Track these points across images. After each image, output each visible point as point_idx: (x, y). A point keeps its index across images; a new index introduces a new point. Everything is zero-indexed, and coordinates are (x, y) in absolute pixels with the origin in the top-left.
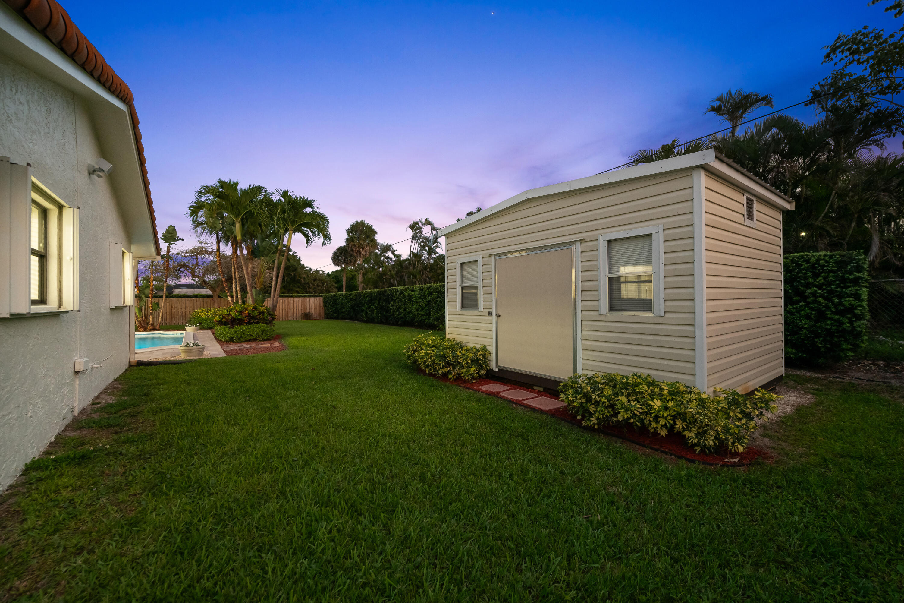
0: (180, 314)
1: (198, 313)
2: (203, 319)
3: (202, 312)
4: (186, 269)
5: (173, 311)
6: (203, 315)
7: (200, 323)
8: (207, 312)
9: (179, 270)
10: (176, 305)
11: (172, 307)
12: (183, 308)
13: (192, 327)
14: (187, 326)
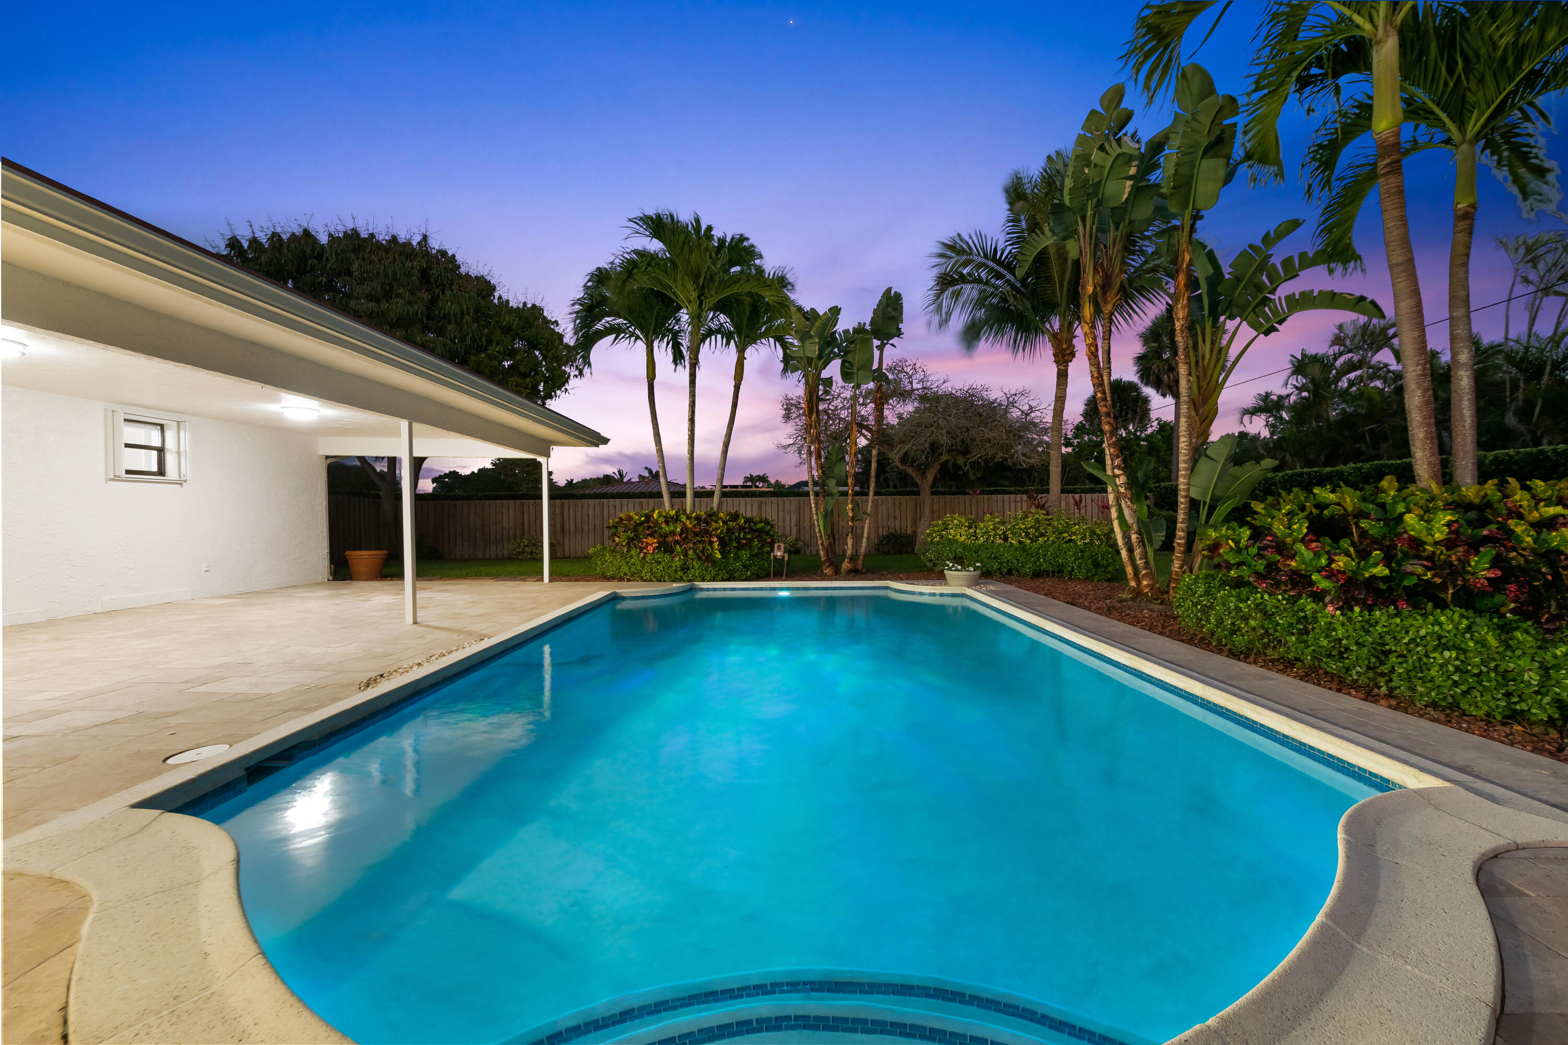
1: (947, 531)
2: (965, 546)
3: (958, 526)
4: (862, 435)
6: (960, 534)
7: (958, 559)
13: (964, 573)
14: (950, 569)
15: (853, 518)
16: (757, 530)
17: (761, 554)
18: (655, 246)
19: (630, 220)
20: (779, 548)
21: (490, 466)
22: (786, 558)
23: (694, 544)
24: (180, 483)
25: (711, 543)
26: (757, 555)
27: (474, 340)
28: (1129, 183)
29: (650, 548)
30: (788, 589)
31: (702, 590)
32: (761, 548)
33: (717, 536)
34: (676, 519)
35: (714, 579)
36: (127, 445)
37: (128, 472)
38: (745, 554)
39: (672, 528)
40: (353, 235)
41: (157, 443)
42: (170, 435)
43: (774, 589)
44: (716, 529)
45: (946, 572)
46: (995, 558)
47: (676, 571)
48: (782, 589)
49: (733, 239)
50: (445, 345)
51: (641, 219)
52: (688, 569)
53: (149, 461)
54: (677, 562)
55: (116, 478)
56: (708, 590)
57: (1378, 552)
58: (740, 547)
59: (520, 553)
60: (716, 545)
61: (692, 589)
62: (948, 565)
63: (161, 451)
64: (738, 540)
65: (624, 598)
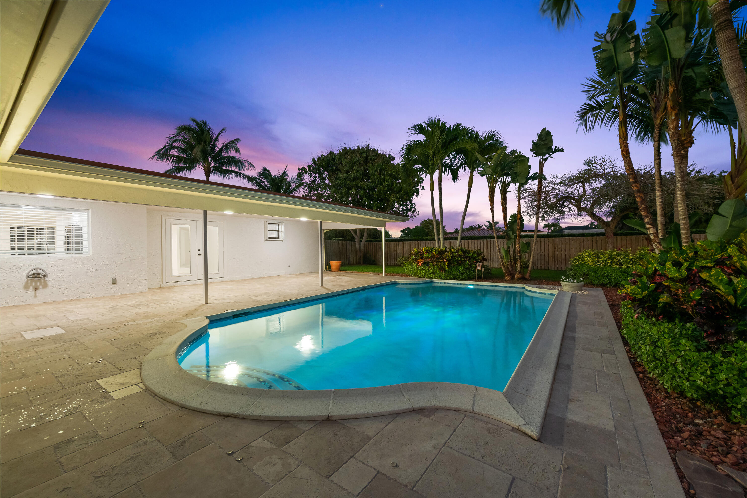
0: (564, 256)
1: (583, 259)
2: (590, 268)
3: (590, 256)
4: (571, 203)
5: (556, 253)
6: (590, 261)
7: (586, 276)
8: (598, 257)
9: (563, 204)
10: (559, 246)
11: (554, 248)
12: (567, 250)
13: (570, 283)
14: (563, 281)
15: (520, 252)
16: (469, 257)
17: (471, 268)
18: (421, 138)
19: (410, 129)
20: (479, 266)
21: (419, 225)
22: (483, 270)
23: (437, 262)
24: (282, 241)
25: (444, 262)
26: (468, 268)
27: (378, 181)
28: (631, 53)
29: (420, 263)
30: (473, 285)
31: (435, 282)
32: (471, 265)
33: (447, 259)
34: (431, 251)
35: (446, 278)
36: (269, 231)
37: (269, 238)
38: (460, 268)
39: (428, 255)
40: (345, 150)
41: (277, 230)
42: (280, 226)
43: (467, 284)
44: (447, 256)
45: (561, 282)
46: (607, 276)
47: (430, 274)
48: (470, 285)
49: (454, 126)
50: (368, 185)
51: (413, 127)
52: (435, 273)
53: (275, 235)
54: (431, 270)
55: (267, 240)
56: (438, 283)
57: (653, 284)
58: (459, 264)
59: (401, 263)
60: (447, 263)
61: (432, 282)
62: (562, 278)
63: (278, 231)
64: (457, 261)
65: (399, 283)
